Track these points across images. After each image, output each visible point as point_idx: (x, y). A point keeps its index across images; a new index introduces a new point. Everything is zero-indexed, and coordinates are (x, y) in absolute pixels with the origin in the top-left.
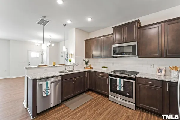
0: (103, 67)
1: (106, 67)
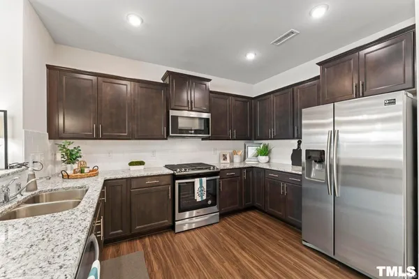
1: (141, 163)
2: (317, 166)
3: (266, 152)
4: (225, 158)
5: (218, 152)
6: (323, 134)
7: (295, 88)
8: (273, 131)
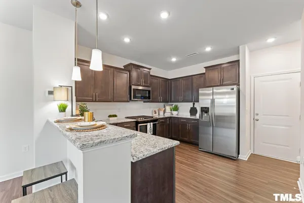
0: (110, 116)
1: (115, 116)
2: (206, 115)
3: (176, 109)
4: (155, 113)
5: (151, 109)
6: (208, 99)
7: (193, 77)
8: (181, 98)
